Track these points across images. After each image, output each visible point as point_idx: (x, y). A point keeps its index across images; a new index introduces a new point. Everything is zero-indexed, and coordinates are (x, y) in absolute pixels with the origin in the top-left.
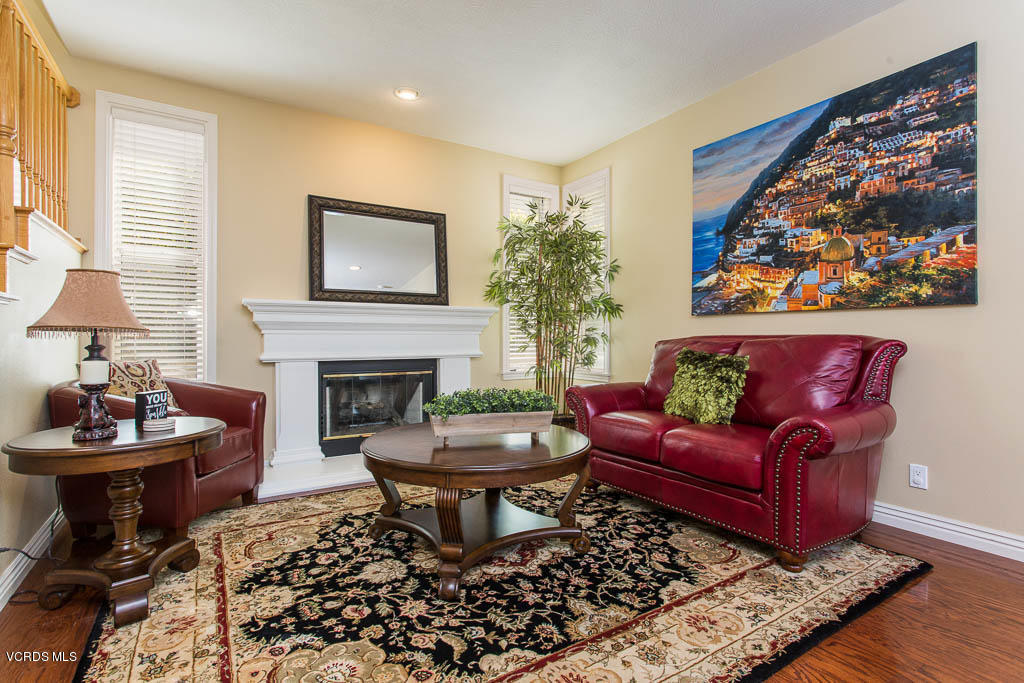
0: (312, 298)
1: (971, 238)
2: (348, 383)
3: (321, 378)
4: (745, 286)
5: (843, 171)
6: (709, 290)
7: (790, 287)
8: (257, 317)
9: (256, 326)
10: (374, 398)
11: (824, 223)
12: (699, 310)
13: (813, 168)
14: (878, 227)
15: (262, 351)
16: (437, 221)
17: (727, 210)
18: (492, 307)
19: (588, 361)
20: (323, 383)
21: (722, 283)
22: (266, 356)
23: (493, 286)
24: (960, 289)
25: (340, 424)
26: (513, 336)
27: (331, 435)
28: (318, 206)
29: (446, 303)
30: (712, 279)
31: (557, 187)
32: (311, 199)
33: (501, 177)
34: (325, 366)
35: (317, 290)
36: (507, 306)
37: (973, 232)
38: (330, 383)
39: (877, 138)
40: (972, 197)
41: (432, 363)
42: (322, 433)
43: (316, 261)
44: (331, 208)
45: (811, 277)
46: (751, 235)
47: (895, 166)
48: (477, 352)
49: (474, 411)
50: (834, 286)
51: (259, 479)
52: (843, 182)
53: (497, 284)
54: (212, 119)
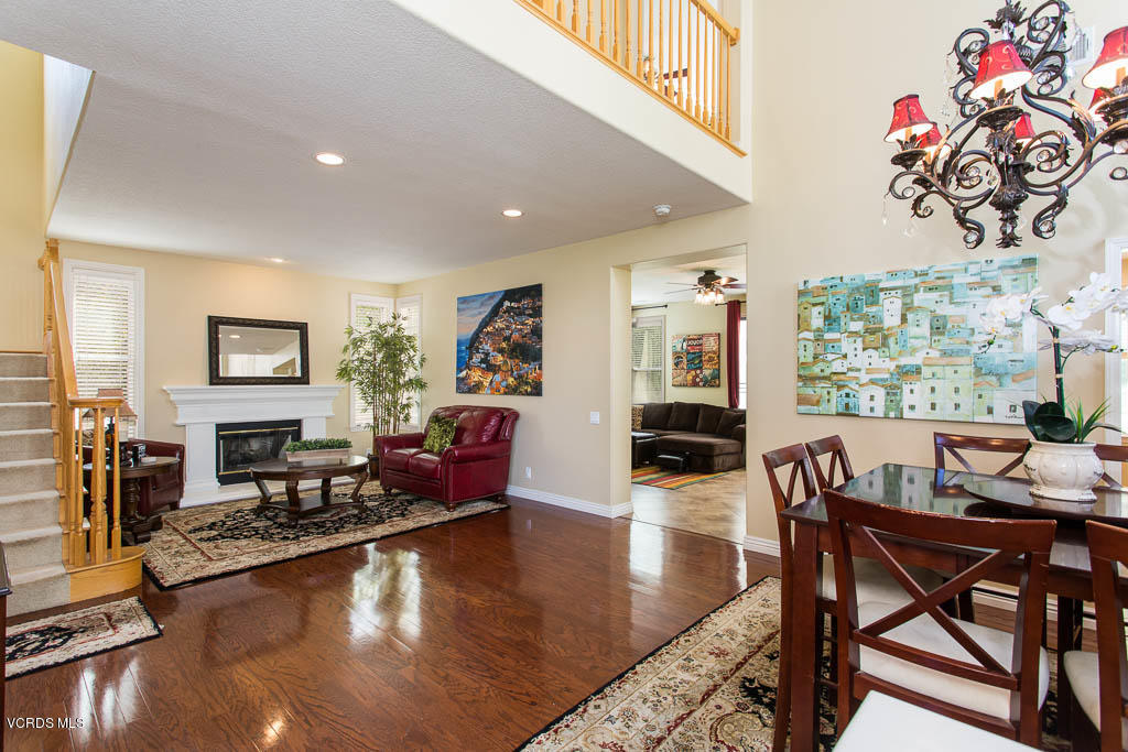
0: (211, 384)
1: (540, 368)
2: (236, 437)
3: (218, 435)
4: (476, 379)
5: (508, 328)
6: (463, 379)
7: (491, 381)
8: (173, 397)
9: (171, 402)
10: (255, 445)
11: (501, 351)
12: (459, 390)
13: (499, 324)
14: (517, 357)
15: (176, 417)
16: (302, 328)
17: (470, 336)
18: (342, 383)
19: (407, 419)
20: (219, 437)
21: (468, 376)
22: (179, 422)
23: (342, 370)
24: (537, 390)
25: (229, 464)
26: (358, 402)
27: (224, 471)
28: (215, 323)
29: (308, 383)
30: (464, 373)
31: (392, 300)
32: (210, 318)
33: (349, 295)
34: (220, 427)
35: (215, 378)
36: (353, 382)
37: (541, 365)
38: (223, 437)
39: (517, 315)
40: (540, 349)
41: (298, 423)
42: (218, 470)
43: (214, 344)
44: (223, 324)
45: (498, 377)
46: (478, 352)
47: (521, 330)
48: (331, 414)
49: (308, 449)
50: (504, 384)
51: (181, 496)
52: (508, 333)
53: (345, 369)
54: (141, 271)
